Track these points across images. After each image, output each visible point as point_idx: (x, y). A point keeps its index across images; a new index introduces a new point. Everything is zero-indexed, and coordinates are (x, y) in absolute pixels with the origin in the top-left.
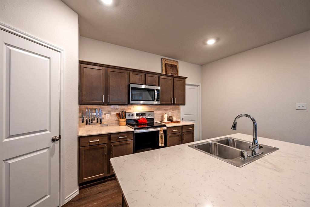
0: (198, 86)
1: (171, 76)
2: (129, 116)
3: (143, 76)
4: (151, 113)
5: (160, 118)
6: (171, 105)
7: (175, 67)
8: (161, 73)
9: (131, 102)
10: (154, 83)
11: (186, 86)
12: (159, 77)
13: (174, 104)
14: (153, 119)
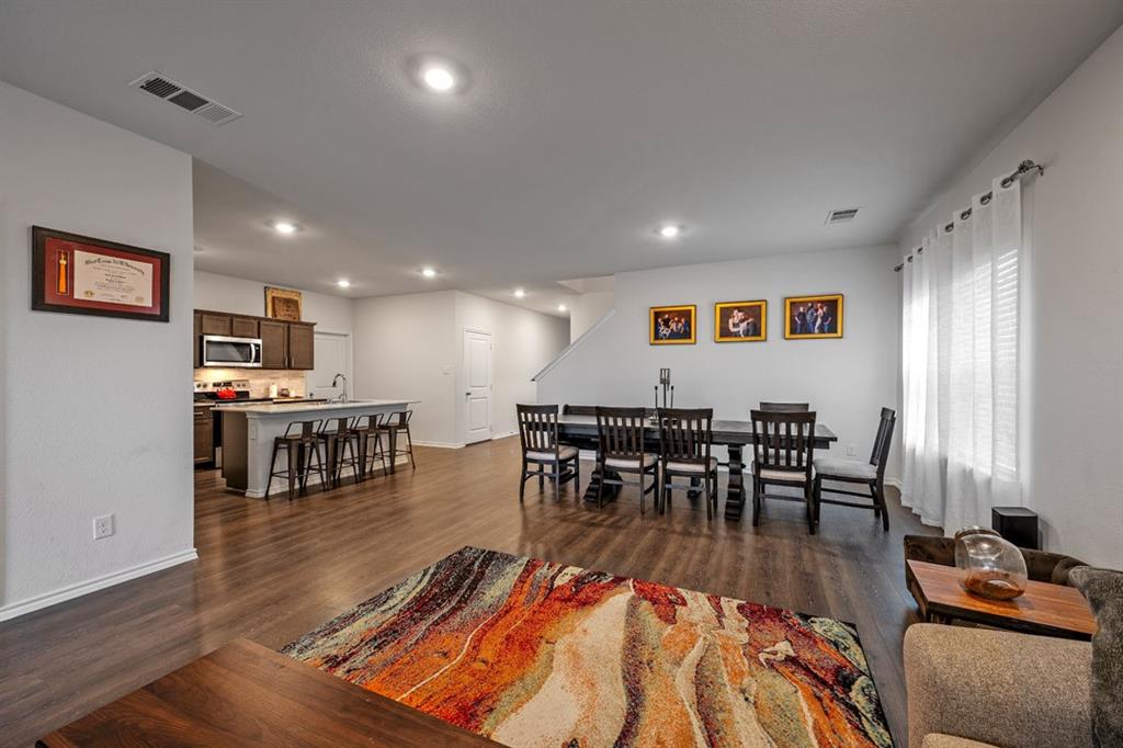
0: (346, 335)
1: (283, 322)
2: (199, 386)
3: (228, 323)
4: (244, 383)
5: (262, 391)
6: (284, 369)
7: (292, 304)
8: (263, 315)
9: (207, 364)
10: (250, 334)
11: (315, 336)
12: (259, 324)
13: (290, 368)
14: (247, 393)
